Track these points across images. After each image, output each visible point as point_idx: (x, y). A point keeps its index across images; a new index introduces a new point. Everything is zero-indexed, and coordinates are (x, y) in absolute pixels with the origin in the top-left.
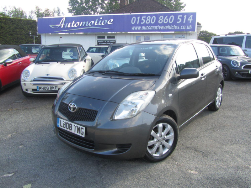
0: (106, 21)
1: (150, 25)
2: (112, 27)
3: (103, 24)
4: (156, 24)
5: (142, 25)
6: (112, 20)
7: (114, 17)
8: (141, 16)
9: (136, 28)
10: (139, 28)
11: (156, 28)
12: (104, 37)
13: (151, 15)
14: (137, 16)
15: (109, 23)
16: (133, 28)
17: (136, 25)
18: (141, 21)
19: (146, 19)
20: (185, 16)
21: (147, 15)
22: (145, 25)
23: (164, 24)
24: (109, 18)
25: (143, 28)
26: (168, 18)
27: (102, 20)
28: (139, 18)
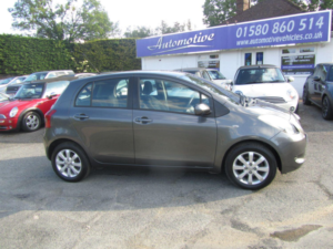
1: (261, 36)
4: (270, 34)
5: (250, 39)
8: (249, 26)
9: (242, 43)
10: (247, 42)
11: (269, 40)
13: (262, 24)
14: (243, 27)
16: (238, 43)
17: (242, 38)
18: (249, 32)
19: (255, 29)
21: (256, 24)
22: (254, 37)
23: (279, 34)
25: (252, 42)
26: (286, 24)
28: (246, 28)
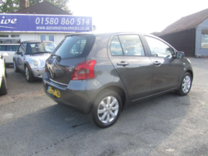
0: (9, 20)
1: (54, 25)
2: (16, 26)
3: (5, 23)
4: (59, 25)
5: (46, 26)
6: (16, 20)
7: (17, 17)
8: (45, 17)
9: (41, 28)
10: (44, 28)
11: (59, 28)
12: (7, 36)
13: (54, 17)
14: (40, 17)
15: (12, 22)
16: (38, 28)
17: (40, 25)
18: (45, 22)
19: (49, 20)
20: (83, 20)
21: (50, 17)
22: (49, 25)
23: (66, 25)
24: (12, 18)
25: (48, 28)
26: (69, 20)
27: (5, 19)
28: (42, 19)
